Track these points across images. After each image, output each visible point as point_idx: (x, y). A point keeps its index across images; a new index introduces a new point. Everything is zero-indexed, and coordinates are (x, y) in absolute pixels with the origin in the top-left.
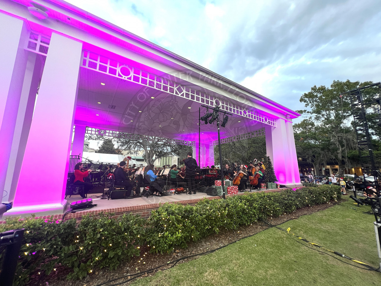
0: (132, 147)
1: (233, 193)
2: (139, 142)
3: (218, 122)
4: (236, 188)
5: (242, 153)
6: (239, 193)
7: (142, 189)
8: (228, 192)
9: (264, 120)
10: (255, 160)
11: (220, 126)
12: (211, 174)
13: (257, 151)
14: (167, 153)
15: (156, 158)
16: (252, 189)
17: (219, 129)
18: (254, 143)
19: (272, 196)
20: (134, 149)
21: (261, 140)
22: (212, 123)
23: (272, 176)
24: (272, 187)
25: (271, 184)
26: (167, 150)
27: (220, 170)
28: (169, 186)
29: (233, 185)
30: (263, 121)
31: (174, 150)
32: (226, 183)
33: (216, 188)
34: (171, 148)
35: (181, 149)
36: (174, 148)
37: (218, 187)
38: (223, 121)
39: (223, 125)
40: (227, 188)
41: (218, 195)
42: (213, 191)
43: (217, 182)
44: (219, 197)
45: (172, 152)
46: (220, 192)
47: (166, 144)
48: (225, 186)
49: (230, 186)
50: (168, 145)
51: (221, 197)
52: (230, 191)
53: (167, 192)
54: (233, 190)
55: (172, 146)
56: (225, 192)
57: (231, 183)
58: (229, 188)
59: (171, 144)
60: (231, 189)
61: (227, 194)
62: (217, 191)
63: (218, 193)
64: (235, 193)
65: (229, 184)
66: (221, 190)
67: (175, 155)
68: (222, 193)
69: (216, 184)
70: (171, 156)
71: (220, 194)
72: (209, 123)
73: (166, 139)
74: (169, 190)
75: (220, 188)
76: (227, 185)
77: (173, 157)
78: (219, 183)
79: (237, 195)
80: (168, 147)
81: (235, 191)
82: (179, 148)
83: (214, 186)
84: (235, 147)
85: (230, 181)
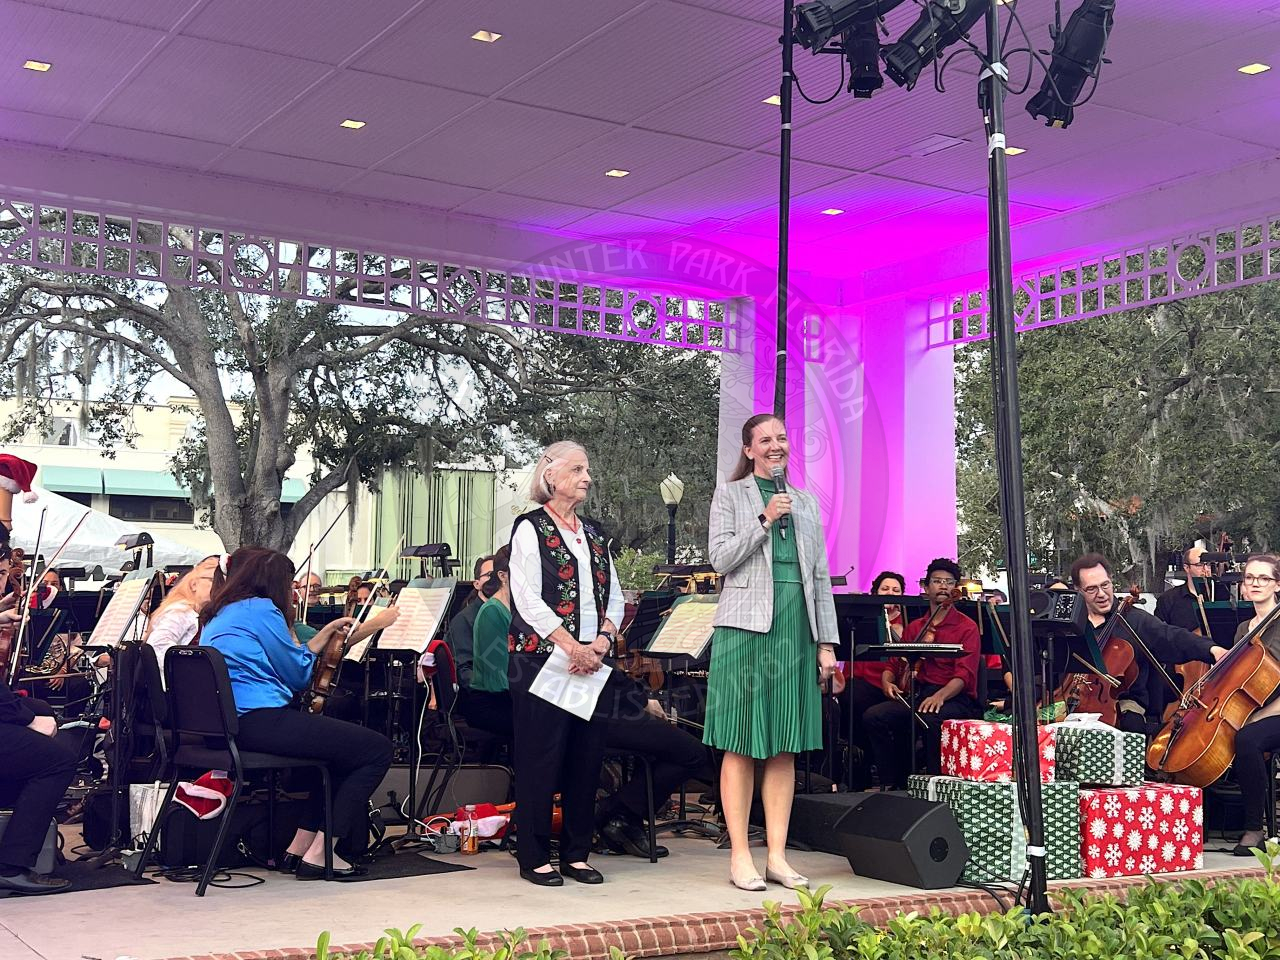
0: (57, 359)
1: (1147, 864)
2: (129, 309)
3: (988, 60)
4: (1184, 806)
6: (1213, 866)
7: (147, 801)
8: (1084, 852)
11: (1013, 105)
12: (899, 653)
14: (447, 429)
15: (319, 488)
17: (998, 140)
20: (73, 385)
22: (926, 75)
26: (445, 397)
27: (1004, 615)
28: (442, 773)
29: (1151, 775)
31: (514, 397)
32: (1061, 756)
33: (949, 799)
34: (488, 373)
35: (594, 388)
36: (511, 372)
37: (977, 788)
38: (1050, 50)
39: (1050, 93)
40: (1073, 801)
41: (969, 877)
42: (916, 837)
43: (970, 737)
44: (983, 897)
45: (493, 417)
46: (997, 848)
47: (432, 335)
48: (1058, 778)
49: (1114, 783)
50: (455, 347)
51: (1007, 898)
52: (1109, 838)
53: (414, 841)
54: (1145, 827)
55: (493, 358)
56: (1053, 843)
57: (1119, 751)
58: (1095, 804)
59: (487, 334)
60: (1121, 819)
61: (1076, 873)
62: (967, 835)
63: (972, 861)
64: (1171, 866)
65: (1099, 764)
66: (1006, 830)
67: (533, 457)
68: (1021, 853)
69: (957, 755)
70: (484, 466)
71: (998, 872)
72: (893, 72)
73: (425, 280)
74: (439, 815)
75: (998, 806)
76: (1072, 774)
77: (509, 482)
78: (987, 746)
79: (1187, 883)
80: (452, 365)
81: (1170, 837)
82: (564, 374)
83: (931, 779)
84: (1204, 370)
85: (1119, 732)
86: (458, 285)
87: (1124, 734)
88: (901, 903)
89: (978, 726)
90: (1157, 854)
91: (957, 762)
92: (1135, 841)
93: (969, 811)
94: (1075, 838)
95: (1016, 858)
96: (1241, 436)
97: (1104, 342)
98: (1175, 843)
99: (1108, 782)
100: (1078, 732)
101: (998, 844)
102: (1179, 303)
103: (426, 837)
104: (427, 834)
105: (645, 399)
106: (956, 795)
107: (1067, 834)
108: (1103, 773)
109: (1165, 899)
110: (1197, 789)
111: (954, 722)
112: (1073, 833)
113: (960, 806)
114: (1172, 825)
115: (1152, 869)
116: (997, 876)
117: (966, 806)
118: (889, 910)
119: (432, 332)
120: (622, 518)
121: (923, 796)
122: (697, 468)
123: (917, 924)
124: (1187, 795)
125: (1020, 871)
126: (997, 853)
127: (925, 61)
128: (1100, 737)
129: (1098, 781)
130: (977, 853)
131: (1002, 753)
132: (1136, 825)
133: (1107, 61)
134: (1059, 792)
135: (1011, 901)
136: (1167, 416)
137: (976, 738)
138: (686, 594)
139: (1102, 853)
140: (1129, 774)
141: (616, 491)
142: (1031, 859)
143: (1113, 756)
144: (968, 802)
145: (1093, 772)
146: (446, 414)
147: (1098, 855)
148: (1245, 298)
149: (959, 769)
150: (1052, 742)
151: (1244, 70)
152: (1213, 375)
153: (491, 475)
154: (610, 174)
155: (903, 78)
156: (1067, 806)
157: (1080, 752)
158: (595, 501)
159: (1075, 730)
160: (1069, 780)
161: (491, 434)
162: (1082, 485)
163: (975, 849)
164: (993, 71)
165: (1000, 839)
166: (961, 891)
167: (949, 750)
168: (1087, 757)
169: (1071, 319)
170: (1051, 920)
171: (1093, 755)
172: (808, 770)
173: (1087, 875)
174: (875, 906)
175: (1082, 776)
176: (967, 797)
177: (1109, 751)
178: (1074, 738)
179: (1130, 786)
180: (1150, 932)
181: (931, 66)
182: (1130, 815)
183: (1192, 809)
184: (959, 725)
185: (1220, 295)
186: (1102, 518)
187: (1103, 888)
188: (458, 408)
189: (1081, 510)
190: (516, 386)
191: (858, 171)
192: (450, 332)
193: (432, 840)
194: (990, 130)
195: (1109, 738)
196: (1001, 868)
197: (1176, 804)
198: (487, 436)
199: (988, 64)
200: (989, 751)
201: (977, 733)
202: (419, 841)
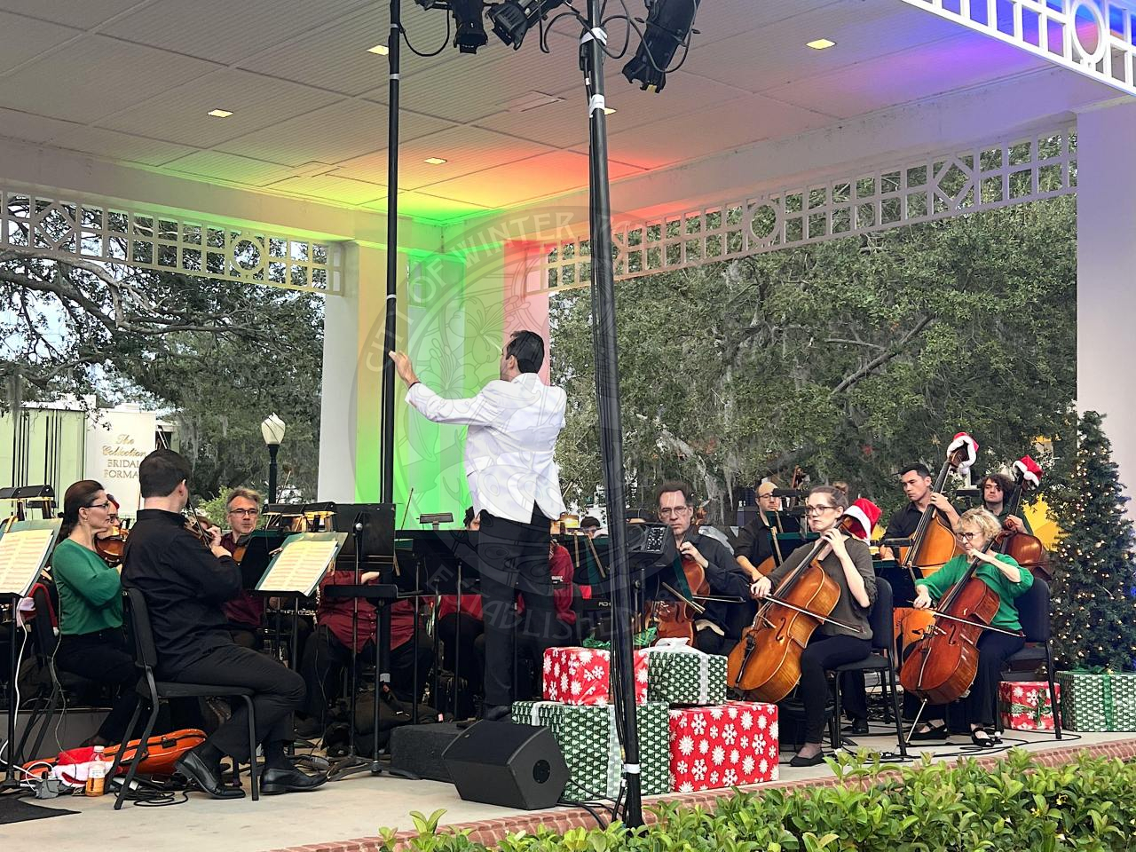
1: (730, 777)
3: (588, 26)
4: (762, 722)
5: (834, 384)
6: (785, 777)
8: (673, 768)
9: (1070, 32)
10: (957, 443)
11: (612, 68)
13: (986, 367)
14: (37, 367)
16: (916, 736)
17: (598, 101)
18: (966, 284)
19: (1103, 796)
21: (1033, 252)
23: (1116, 606)
24: (1109, 711)
25: (1107, 691)
26: (34, 335)
27: (602, 546)
29: (732, 694)
30: (1056, 45)
31: (109, 335)
32: (653, 679)
33: (551, 723)
34: (81, 311)
35: (194, 327)
36: (105, 310)
37: (577, 711)
38: (645, 20)
39: (644, 59)
40: (664, 721)
41: (569, 796)
42: (520, 761)
43: (570, 663)
44: (582, 815)
45: (87, 355)
46: (595, 768)
47: (21, 270)
48: (650, 700)
49: (700, 703)
50: (46, 283)
51: (604, 815)
52: (696, 753)
53: (14, 787)
54: (727, 742)
55: (86, 295)
56: (645, 761)
57: (704, 672)
58: (683, 723)
59: (79, 270)
60: (707, 736)
61: (666, 789)
62: (567, 757)
63: (572, 781)
64: (750, 778)
65: (687, 685)
66: (603, 750)
67: (126, 396)
68: (616, 771)
69: (559, 681)
70: (76, 406)
71: (595, 790)
72: (500, 30)
73: (13, 213)
74: (39, 760)
75: (596, 728)
76: (663, 696)
77: (102, 421)
78: (586, 671)
79: (768, 793)
80: (41, 301)
81: (749, 751)
82: (163, 313)
83: (535, 705)
84: (773, 320)
85: (704, 654)
86: (48, 219)
87: (709, 657)
88: (507, 824)
89: (578, 652)
90: (738, 767)
91: (559, 688)
92: (718, 755)
93: (569, 734)
94: (665, 755)
95: (612, 777)
96: (804, 382)
97: (684, 294)
98: (754, 757)
99: (695, 702)
100: (668, 655)
101: (596, 763)
102: (753, 259)
103: (26, 782)
104: (27, 780)
105: (246, 338)
106: (558, 719)
107: (659, 751)
108: (690, 693)
109: (750, 808)
110: (773, 706)
111: (556, 649)
112: (663, 751)
113: (561, 729)
114: (751, 740)
115: (733, 782)
116: (594, 795)
117: (567, 729)
118: (495, 832)
119: (19, 266)
120: (220, 459)
121: (526, 721)
122: (299, 408)
123: (527, 842)
124: (764, 712)
125: (615, 789)
126: (595, 772)
127: (530, 23)
128: (687, 660)
129: (686, 701)
130: (576, 774)
131: (600, 677)
132: (719, 741)
133: (696, 32)
134: (651, 712)
135: (607, 817)
136: (739, 363)
137: (576, 664)
138: (297, 533)
139: (689, 768)
140: (713, 694)
141: (213, 431)
142: (627, 776)
143: (699, 677)
144: (569, 725)
145: (681, 693)
146: (35, 352)
147: (686, 770)
148: (809, 255)
149: (560, 694)
150: (644, 666)
151: (812, 44)
152: (780, 326)
153: (82, 414)
154: (213, 113)
155: (509, 37)
156: (658, 725)
157: (670, 674)
158: (193, 442)
159: (666, 654)
160: (659, 701)
161: (83, 373)
162: (664, 426)
163: (574, 769)
164: (593, 36)
165: (598, 759)
166: (561, 810)
167: (551, 676)
168: (676, 679)
169: (655, 271)
170: (650, 832)
171: (682, 676)
172: (415, 701)
173: (676, 790)
174: (482, 828)
175: (671, 697)
176: (567, 720)
177: (695, 673)
178: (664, 662)
179: (714, 705)
180: (738, 839)
181: (536, 27)
182: (714, 732)
183: (768, 724)
184: (560, 653)
185: (788, 252)
186: (681, 457)
187: (691, 801)
188: (48, 346)
189: (662, 450)
190: (110, 323)
191: (460, 122)
192: (41, 268)
193: (32, 786)
194: (591, 91)
195: (696, 660)
196: (598, 787)
197: (755, 721)
198: (79, 375)
199: (589, 29)
200: (588, 676)
201: (578, 659)
202: (19, 787)
